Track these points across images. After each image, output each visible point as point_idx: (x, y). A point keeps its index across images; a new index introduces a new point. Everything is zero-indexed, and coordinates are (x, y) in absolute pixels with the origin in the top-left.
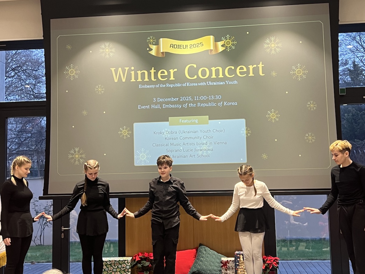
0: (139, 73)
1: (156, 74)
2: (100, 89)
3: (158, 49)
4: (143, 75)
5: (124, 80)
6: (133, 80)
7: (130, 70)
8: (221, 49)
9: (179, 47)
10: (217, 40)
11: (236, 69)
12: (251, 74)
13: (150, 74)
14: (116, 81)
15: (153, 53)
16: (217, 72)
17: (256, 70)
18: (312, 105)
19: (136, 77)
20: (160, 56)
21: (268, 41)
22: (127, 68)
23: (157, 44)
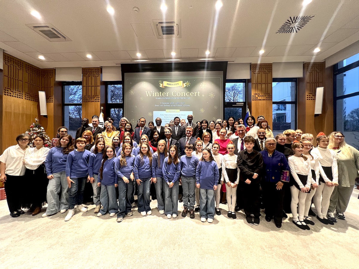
0: (156, 93)
1: (162, 94)
2: (142, 99)
3: (163, 85)
4: (157, 94)
5: (150, 96)
6: (153, 96)
7: (152, 92)
8: (185, 86)
9: (170, 84)
10: (184, 83)
11: (190, 93)
12: (195, 96)
13: (159, 94)
14: (147, 96)
15: (161, 86)
16: (183, 94)
17: (197, 94)
18: (216, 107)
19: (155, 95)
20: (163, 87)
21: (201, 84)
22: (151, 92)
23: (162, 83)
